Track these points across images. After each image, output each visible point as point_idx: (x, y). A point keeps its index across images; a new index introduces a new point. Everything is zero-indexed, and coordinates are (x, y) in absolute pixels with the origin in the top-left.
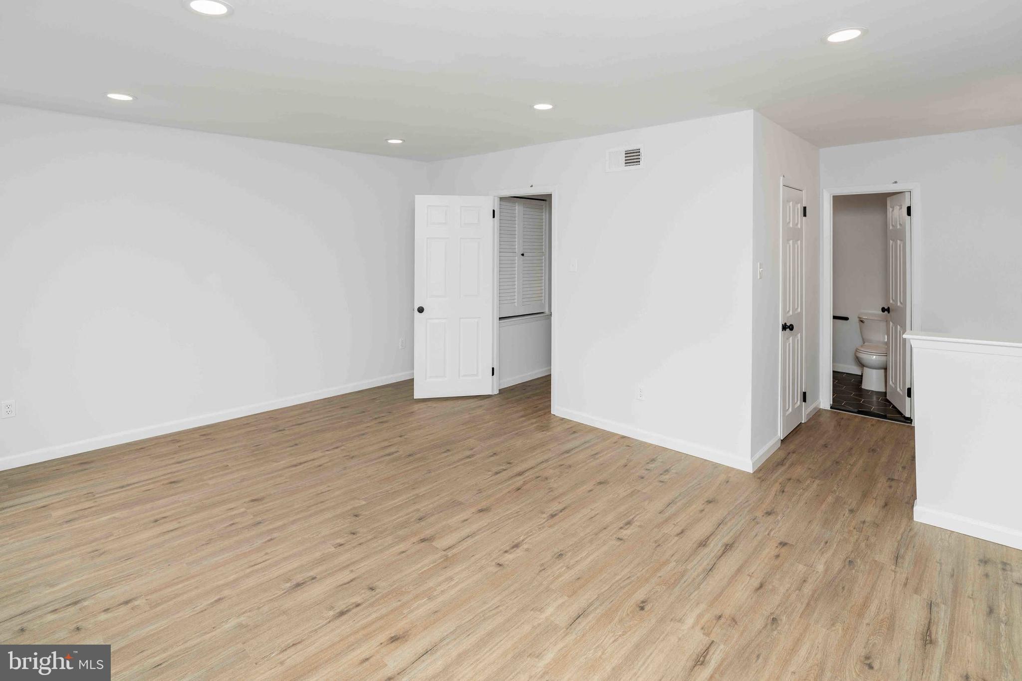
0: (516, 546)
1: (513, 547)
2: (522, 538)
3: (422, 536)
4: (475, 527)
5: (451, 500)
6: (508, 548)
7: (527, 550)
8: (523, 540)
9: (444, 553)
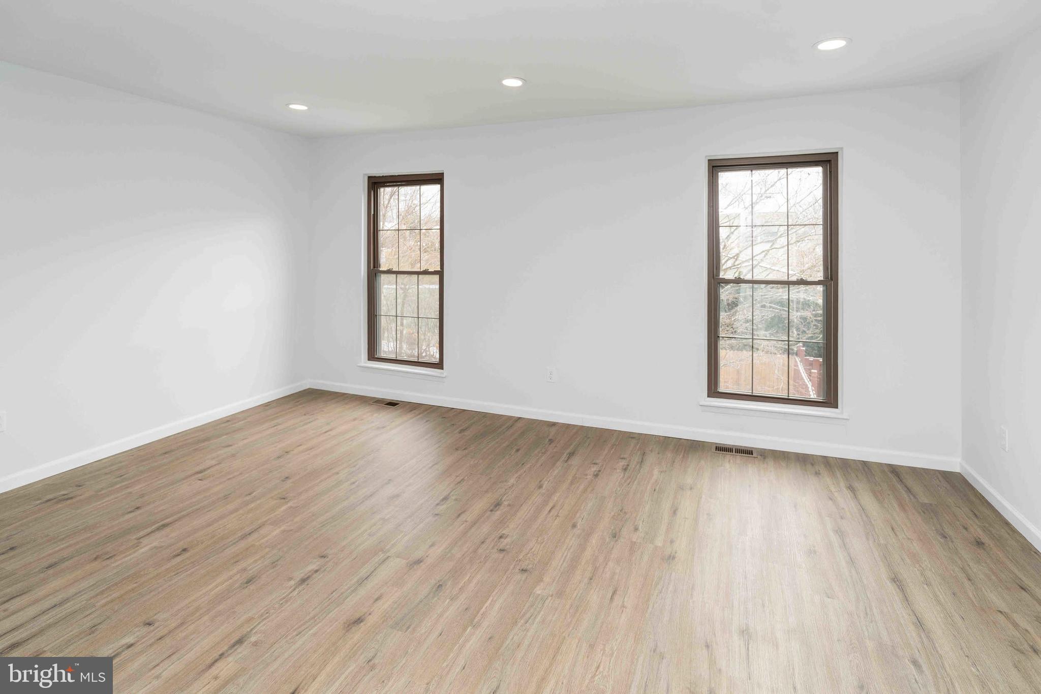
0: (303, 581)
1: (308, 578)
2: (296, 593)
3: (423, 566)
4: (362, 592)
5: (414, 630)
6: (315, 575)
7: (290, 579)
8: (295, 589)
9: (388, 554)
